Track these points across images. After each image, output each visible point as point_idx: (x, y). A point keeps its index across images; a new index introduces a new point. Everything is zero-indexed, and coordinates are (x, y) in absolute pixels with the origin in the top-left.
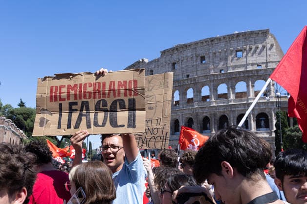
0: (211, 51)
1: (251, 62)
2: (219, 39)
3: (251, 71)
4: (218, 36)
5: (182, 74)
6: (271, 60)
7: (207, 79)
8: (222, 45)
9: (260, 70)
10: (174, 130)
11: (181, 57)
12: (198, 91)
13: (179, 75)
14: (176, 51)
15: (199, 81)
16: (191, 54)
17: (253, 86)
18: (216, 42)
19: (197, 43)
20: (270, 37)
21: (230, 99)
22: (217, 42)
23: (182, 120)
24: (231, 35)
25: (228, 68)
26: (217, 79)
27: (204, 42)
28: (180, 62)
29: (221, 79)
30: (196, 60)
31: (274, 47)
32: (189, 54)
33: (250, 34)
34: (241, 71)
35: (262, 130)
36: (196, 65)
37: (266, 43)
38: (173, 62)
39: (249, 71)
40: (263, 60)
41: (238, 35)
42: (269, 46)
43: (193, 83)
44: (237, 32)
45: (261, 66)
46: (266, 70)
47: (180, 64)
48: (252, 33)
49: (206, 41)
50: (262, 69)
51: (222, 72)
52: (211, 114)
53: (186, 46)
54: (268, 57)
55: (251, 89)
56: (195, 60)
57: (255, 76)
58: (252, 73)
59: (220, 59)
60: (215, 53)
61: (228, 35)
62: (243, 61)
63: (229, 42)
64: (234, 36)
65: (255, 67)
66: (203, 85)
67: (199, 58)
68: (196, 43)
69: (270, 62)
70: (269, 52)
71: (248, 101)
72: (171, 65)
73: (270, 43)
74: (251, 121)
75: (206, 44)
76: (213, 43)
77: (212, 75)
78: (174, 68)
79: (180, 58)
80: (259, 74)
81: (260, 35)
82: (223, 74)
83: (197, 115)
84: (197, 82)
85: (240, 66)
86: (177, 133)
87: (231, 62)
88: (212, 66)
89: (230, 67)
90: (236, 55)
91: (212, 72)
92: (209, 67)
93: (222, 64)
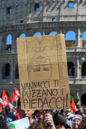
1: (81, 14)
5: (16, 19)
7: (40, 25)
10: (4, 74)
11: (17, 3)
13: (12, 20)
15: (32, 28)
17: (81, 36)
23: (13, 64)
25: (59, 17)
26: (49, 27)
28: (15, 7)
29: (52, 27)
30: (31, 7)
34: (71, 22)
36: (30, 11)
38: (7, 7)
39: (78, 22)
43: (26, 29)
47: (15, 9)
55: (79, 39)
56: (29, 6)
57: (84, 27)
58: (81, 24)
62: (73, 13)
65: (84, 19)
67: (33, 5)
71: (76, 50)
72: (6, 9)
74: (77, 69)
77: (46, 23)
79: (15, 3)
82: (55, 22)
84: (30, 28)
85: (71, 16)
86: (8, 77)
87: (63, 12)
88: (45, 14)
89: (61, 16)
90: (68, 6)
91: (45, 20)
92: (42, 14)
93: (55, 13)
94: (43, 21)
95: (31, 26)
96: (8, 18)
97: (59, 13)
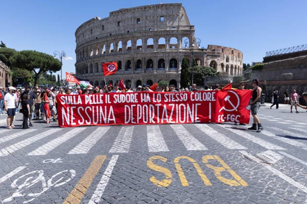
0: (144, 15)
2: (149, 7)
3: (169, 31)
4: (149, 5)
5: (124, 30)
8: (152, 11)
9: (174, 31)
12: (134, 43)
13: (122, 30)
14: (120, 13)
15: (135, 36)
17: (169, 41)
18: (148, 9)
20: (182, 9)
21: (154, 49)
23: (124, 61)
24: (158, 5)
25: (154, 27)
26: (147, 35)
28: (123, 21)
29: (149, 35)
31: (184, 16)
32: (130, 16)
34: (162, 31)
35: (173, 69)
37: (179, 13)
38: (118, 21)
39: (167, 31)
40: (177, 24)
41: (162, 5)
42: (181, 15)
44: (162, 3)
45: (175, 28)
46: (178, 31)
47: (123, 23)
48: (171, 5)
49: (141, 8)
50: (176, 30)
51: (151, 30)
52: (142, 58)
53: (127, 10)
54: (180, 22)
56: (133, 20)
57: (171, 34)
59: (150, 21)
60: (147, 17)
61: (156, 5)
62: (164, 24)
63: (156, 10)
64: (160, 6)
65: (171, 29)
66: (138, 38)
67: (136, 19)
68: (134, 9)
69: (180, 26)
71: (165, 51)
72: (116, 23)
73: (182, 13)
75: (141, 10)
76: (145, 10)
77: (144, 32)
78: (119, 25)
79: (123, 18)
80: (174, 33)
81: (176, 7)
83: (133, 58)
86: (120, 70)
87: (157, 24)
90: (160, 19)
92: (143, 26)
93: (151, 25)
96: (119, 29)
97: (154, 25)
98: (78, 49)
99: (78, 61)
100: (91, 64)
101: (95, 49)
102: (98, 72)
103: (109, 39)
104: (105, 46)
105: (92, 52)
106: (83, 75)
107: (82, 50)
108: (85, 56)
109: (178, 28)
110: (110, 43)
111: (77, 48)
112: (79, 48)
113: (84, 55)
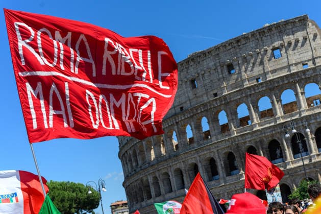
0: (239, 55)
1: (294, 62)
2: (246, 38)
3: (297, 73)
4: (244, 33)
5: (207, 93)
6: (318, 55)
7: (242, 93)
8: (252, 44)
9: (308, 70)
11: (201, 70)
12: (232, 113)
13: (202, 96)
14: (192, 63)
15: (232, 99)
16: (213, 63)
17: (302, 93)
19: (219, 48)
20: (310, 24)
21: (276, 117)
22: (244, 42)
23: (219, 157)
24: (260, 30)
25: (265, 74)
26: (256, 93)
27: (227, 45)
28: (201, 76)
29: (259, 92)
30: (222, 71)
31: (318, 37)
32: (211, 64)
33: (285, 25)
34: (283, 76)
36: (223, 77)
37: (307, 33)
38: (190, 79)
39: (294, 74)
40: (309, 55)
41: (270, 28)
42: (311, 36)
43: (224, 104)
44: (267, 25)
45: (307, 64)
46: (314, 69)
47: (202, 79)
48: (286, 23)
49: (230, 43)
50: (310, 69)
51: (261, 81)
52: (256, 142)
53: (204, 54)
54: (314, 51)
55: (301, 98)
56: (219, 70)
57: (303, 79)
58: (298, 76)
60: (245, 58)
61: (257, 31)
62: (283, 63)
63: (260, 39)
64: (266, 31)
65: (300, 68)
67: (225, 67)
68: (217, 48)
69: (317, 58)
70: (313, 44)
71: (300, 115)
72: (188, 83)
73: (313, 33)
74: (309, 141)
75: (230, 47)
76: (239, 44)
77: (247, 88)
78: (194, 87)
79: (199, 71)
80: (307, 76)
81: (298, 24)
82: (262, 84)
83: (238, 146)
84: (229, 100)
85: (281, 69)
86: (217, 177)
87: (269, 66)
88: (245, 76)
89: (268, 73)
90: (273, 55)
91: (247, 84)
92: (241, 77)
93: (258, 70)
94: (245, 87)
95: (230, 98)
96: (196, 95)
97: (264, 69)
98: (123, 151)
99: (127, 177)
100: (155, 178)
101: (157, 145)
102: (171, 191)
103: (181, 118)
104: (174, 133)
105: (152, 152)
106: (144, 204)
107: (131, 152)
108: (140, 163)
109: (314, 63)
110: (185, 126)
111: (121, 149)
112: (126, 149)
113: (137, 161)
